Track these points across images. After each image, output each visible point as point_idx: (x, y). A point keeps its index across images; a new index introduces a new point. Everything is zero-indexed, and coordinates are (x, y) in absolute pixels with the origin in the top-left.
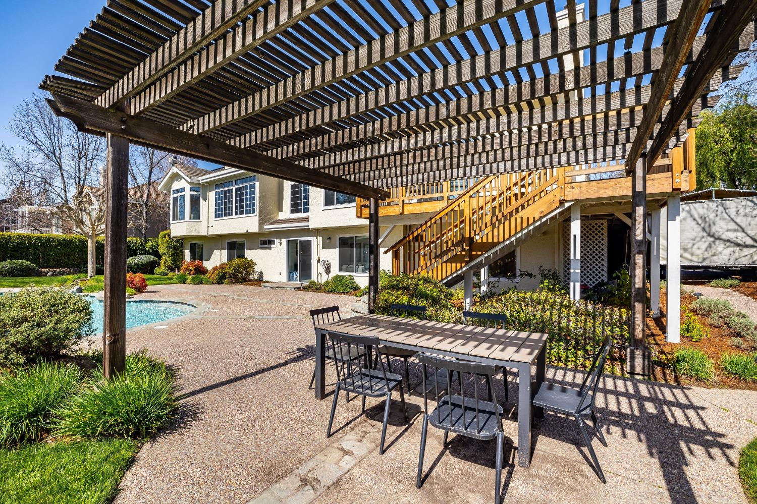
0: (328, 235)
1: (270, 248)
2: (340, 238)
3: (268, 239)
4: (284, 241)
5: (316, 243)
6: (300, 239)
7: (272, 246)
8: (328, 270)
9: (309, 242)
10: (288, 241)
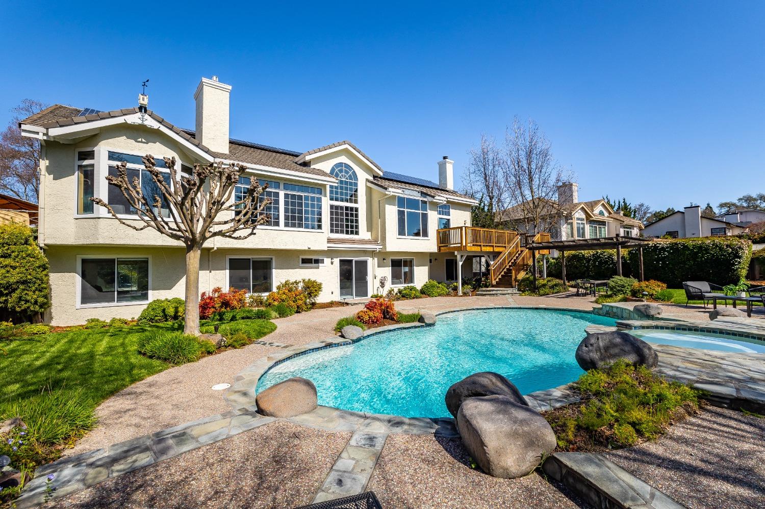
0: (383, 257)
1: (318, 268)
2: (391, 259)
3: (314, 257)
4: (337, 261)
5: (372, 263)
6: (354, 259)
7: (320, 265)
8: (382, 285)
9: (365, 263)
10: (341, 261)
